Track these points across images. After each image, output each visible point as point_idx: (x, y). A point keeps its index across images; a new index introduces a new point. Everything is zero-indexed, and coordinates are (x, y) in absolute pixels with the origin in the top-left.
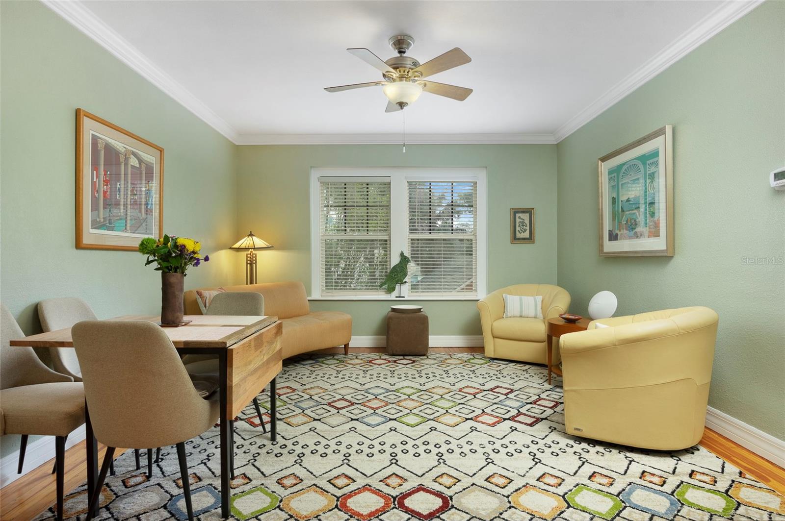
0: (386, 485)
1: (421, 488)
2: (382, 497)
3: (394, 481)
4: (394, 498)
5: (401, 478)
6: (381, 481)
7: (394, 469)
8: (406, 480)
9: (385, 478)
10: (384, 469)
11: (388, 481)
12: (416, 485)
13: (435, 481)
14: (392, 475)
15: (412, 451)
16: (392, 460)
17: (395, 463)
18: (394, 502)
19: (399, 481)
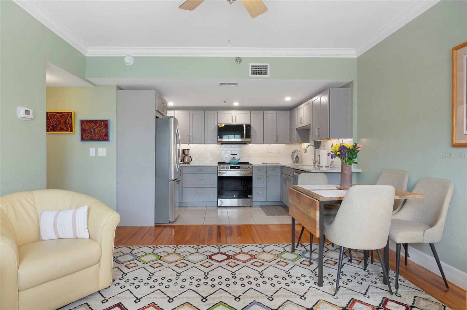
0: (236, 263)
1: (220, 262)
2: (237, 259)
3: (232, 264)
4: (231, 258)
5: (229, 266)
6: (239, 264)
7: (233, 270)
8: (227, 264)
9: (237, 266)
10: (238, 270)
11: (235, 264)
12: (222, 263)
13: (213, 264)
14: (234, 267)
15: (223, 280)
16: (235, 275)
17: (233, 272)
18: (231, 257)
19: (230, 264)
